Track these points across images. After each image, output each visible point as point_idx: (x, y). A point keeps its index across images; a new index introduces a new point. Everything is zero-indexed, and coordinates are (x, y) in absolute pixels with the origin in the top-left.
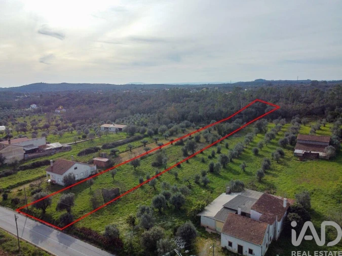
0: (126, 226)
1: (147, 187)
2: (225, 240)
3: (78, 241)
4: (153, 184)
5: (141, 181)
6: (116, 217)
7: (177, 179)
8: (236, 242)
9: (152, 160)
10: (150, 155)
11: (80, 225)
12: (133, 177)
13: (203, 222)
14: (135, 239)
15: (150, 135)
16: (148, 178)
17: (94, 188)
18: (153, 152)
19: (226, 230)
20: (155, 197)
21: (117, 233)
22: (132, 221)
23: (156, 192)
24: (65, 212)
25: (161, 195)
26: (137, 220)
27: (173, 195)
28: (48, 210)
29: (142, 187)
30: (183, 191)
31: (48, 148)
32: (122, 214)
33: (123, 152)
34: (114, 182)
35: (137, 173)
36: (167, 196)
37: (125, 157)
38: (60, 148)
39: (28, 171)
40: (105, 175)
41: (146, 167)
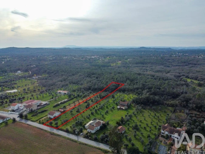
0: (70, 128)
1: (75, 118)
2: (88, 130)
3: (60, 131)
4: (76, 118)
5: (73, 117)
6: (67, 126)
7: (82, 116)
8: (90, 130)
9: (76, 110)
10: (76, 107)
11: (60, 128)
12: (71, 115)
13: (85, 127)
14: (71, 130)
15: (76, 97)
16: (75, 116)
17: (61, 119)
18: (77, 106)
19: (88, 128)
20: (76, 122)
21: (68, 129)
22: (71, 127)
23: (76, 120)
24: (56, 125)
25: (77, 121)
26: (72, 127)
27: (80, 121)
28: (52, 125)
29: (73, 119)
30: (82, 120)
31: (42, 104)
32: (69, 126)
33: (67, 106)
34: (66, 117)
35: (72, 114)
36: (79, 121)
37: (68, 108)
38: (46, 104)
39: (41, 114)
40: (63, 115)
41: (74, 112)
